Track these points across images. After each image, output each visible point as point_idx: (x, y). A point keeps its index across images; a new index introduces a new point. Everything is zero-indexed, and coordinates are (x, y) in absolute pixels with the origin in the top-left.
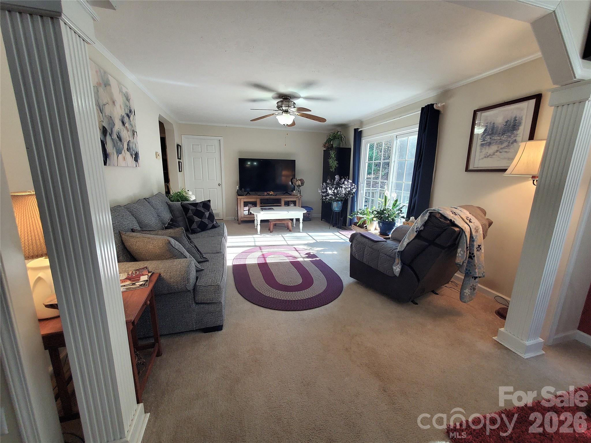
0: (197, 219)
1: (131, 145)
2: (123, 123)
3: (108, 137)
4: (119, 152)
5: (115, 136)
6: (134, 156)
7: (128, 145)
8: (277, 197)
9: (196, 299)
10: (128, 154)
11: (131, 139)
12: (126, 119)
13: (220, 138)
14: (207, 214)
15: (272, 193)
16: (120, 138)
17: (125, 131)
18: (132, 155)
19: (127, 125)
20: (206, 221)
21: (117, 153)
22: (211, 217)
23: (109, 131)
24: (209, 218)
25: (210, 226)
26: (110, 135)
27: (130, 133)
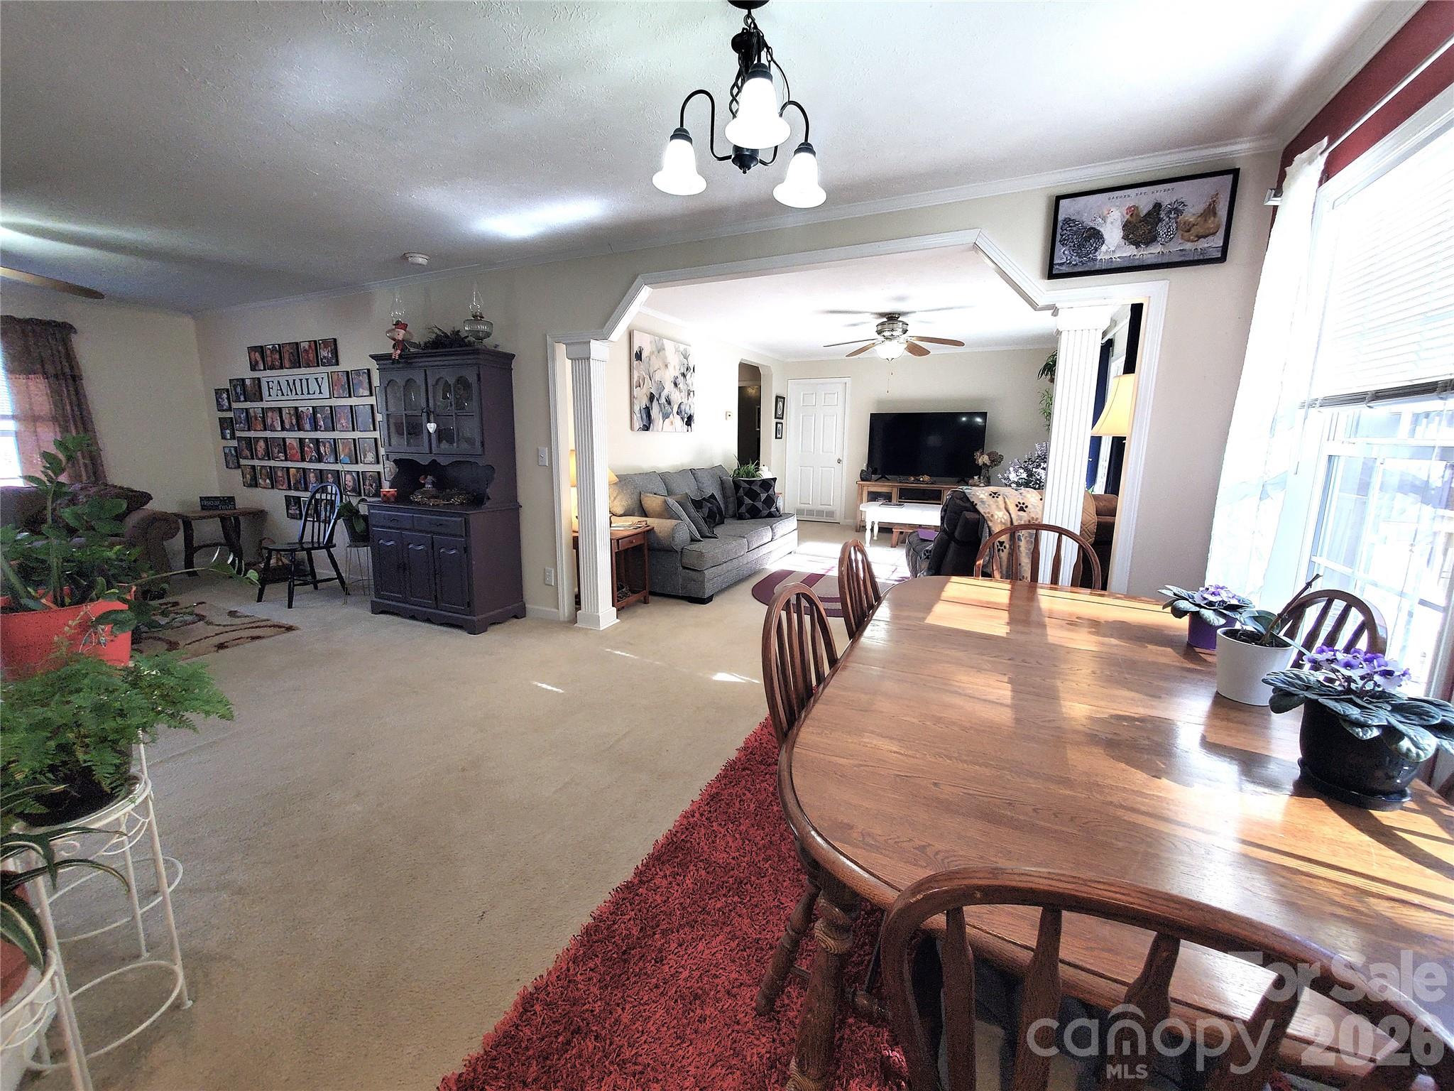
0: (748, 501)
1: (683, 407)
2: (676, 385)
3: (655, 402)
4: (666, 416)
5: (663, 400)
6: (686, 419)
7: (679, 407)
8: (935, 487)
9: (683, 561)
10: (678, 417)
11: (685, 400)
12: (681, 379)
13: (846, 380)
14: (763, 496)
15: (926, 478)
16: (669, 402)
17: (678, 393)
18: (683, 419)
19: (681, 386)
20: (759, 505)
21: (663, 417)
22: (770, 501)
23: (657, 396)
24: (764, 502)
25: (766, 512)
26: (658, 400)
27: (684, 394)
